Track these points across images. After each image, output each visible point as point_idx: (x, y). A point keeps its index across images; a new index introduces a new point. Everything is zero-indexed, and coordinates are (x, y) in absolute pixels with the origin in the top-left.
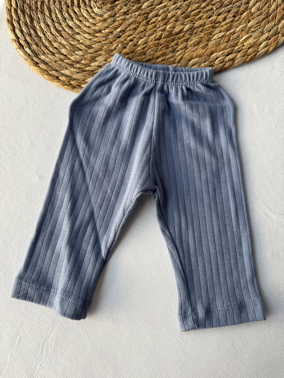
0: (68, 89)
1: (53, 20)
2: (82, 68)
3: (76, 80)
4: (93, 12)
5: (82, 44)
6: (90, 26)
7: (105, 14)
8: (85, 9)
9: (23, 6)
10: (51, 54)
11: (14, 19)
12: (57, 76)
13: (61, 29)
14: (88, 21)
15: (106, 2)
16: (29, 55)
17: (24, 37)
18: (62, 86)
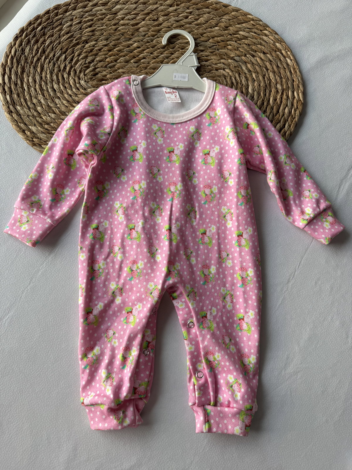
0: (29, 144)
1: (41, 78)
2: (48, 130)
3: (38, 138)
4: (80, 83)
5: (59, 108)
6: (72, 95)
7: (89, 88)
8: (74, 78)
9: (21, 56)
10: (27, 108)
11: (8, 65)
12: (24, 129)
13: (45, 88)
14: (72, 90)
15: (94, 78)
16: (8, 102)
17: (10, 84)
18: (25, 140)
